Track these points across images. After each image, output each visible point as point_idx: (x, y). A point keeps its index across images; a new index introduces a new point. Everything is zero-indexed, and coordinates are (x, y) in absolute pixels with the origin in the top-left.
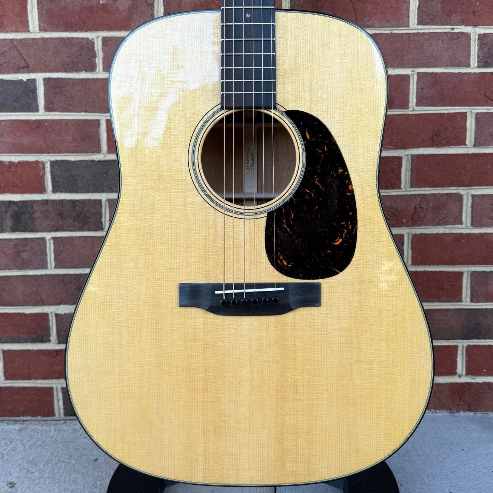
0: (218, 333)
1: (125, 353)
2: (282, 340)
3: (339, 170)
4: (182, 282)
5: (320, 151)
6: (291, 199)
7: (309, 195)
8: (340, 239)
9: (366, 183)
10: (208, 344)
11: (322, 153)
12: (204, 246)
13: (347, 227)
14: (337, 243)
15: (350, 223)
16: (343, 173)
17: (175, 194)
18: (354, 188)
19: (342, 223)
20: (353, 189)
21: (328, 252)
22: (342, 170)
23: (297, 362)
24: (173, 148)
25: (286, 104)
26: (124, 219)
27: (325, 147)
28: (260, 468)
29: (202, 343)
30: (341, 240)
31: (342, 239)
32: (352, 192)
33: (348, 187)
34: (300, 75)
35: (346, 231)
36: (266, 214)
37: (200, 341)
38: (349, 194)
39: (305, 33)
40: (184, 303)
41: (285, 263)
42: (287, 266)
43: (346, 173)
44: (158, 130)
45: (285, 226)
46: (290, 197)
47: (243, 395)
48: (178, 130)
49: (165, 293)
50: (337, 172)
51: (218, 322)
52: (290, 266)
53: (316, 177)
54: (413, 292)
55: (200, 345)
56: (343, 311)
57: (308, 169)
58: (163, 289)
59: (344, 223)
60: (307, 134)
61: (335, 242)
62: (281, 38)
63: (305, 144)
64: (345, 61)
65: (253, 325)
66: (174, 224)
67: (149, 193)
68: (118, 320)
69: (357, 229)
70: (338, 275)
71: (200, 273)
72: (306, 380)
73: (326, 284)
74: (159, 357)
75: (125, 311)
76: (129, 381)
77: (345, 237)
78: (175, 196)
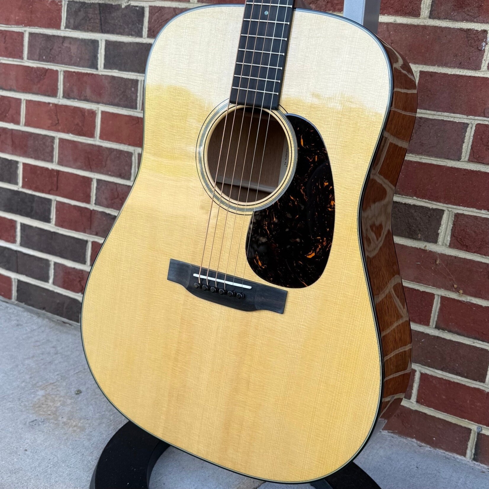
0: (194, 313)
1: (123, 308)
2: (245, 335)
3: (325, 183)
4: (174, 258)
5: (311, 160)
6: (276, 203)
7: (293, 202)
8: (313, 252)
9: (349, 201)
10: (184, 320)
11: (311, 163)
12: (196, 230)
13: (322, 243)
14: (310, 257)
15: (325, 239)
16: (328, 186)
17: (181, 177)
18: (336, 204)
19: (318, 238)
20: (334, 205)
21: (300, 263)
22: (327, 184)
23: (253, 360)
24: (186, 134)
25: (288, 107)
26: (140, 191)
27: (316, 156)
28: (207, 445)
29: (180, 317)
30: (314, 254)
31: (315, 253)
32: (333, 208)
33: (330, 202)
34: (306, 79)
35: (320, 246)
36: (251, 213)
37: (179, 315)
38: (330, 210)
39: (318, 35)
40: (171, 277)
41: (260, 263)
42: (261, 267)
43: (331, 187)
44: (177, 114)
45: (266, 228)
46: (275, 201)
47: (204, 374)
48: (192, 118)
49: (159, 264)
50: (322, 184)
51: (196, 303)
52: (264, 267)
53: (302, 186)
55: (178, 319)
56: (303, 325)
57: (297, 176)
58: (159, 261)
59: (319, 238)
60: (302, 140)
61: (309, 255)
62: (295, 38)
63: (299, 151)
65: (222, 314)
66: (176, 204)
67: (161, 171)
68: (123, 278)
69: (330, 246)
70: (305, 288)
71: (189, 254)
72: (258, 379)
73: (293, 293)
74: (146, 318)
75: (128, 271)
76: (123, 331)
77: (319, 252)
78: (181, 179)
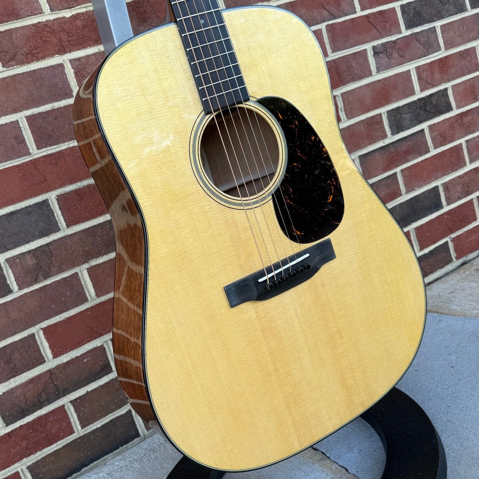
0: (270, 316)
1: (201, 371)
2: (318, 299)
3: (312, 138)
4: (225, 285)
5: (294, 127)
6: (285, 176)
7: (297, 167)
8: (330, 196)
9: (334, 142)
10: (265, 330)
11: (295, 128)
12: (232, 245)
13: (333, 184)
14: (330, 200)
15: (333, 179)
16: (315, 139)
17: (193, 207)
18: (327, 149)
19: (328, 182)
20: (326, 150)
21: (326, 210)
22: (314, 137)
23: (334, 312)
24: (177, 165)
25: (255, 94)
26: (158, 248)
27: (296, 121)
28: (337, 413)
29: (260, 331)
30: (332, 197)
31: (332, 195)
32: (326, 153)
33: (323, 150)
34: (258, 64)
35: (332, 187)
36: (271, 197)
37: (258, 330)
38: (325, 156)
39: (249, 26)
40: (235, 303)
41: (299, 233)
42: (301, 235)
43: (318, 138)
44: (158, 153)
45: (288, 201)
46: (284, 175)
47: (305, 359)
48: (176, 147)
49: (215, 301)
50: (311, 140)
51: (266, 307)
52: (303, 234)
53: (298, 150)
54: (391, 218)
55: (259, 334)
56: (351, 255)
57: (289, 145)
58: (213, 298)
59: (329, 181)
60: (279, 115)
61: (329, 200)
62: (233, 35)
63: (281, 124)
64: (287, 43)
65: (293, 297)
66: (201, 235)
67: (171, 215)
68: (185, 344)
69: (339, 183)
70: (339, 226)
71: (238, 270)
72: (345, 323)
73: (332, 237)
74: (230, 360)
75: (188, 333)
76: (213, 394)
77: (334, 192)
78: (194, 209)
